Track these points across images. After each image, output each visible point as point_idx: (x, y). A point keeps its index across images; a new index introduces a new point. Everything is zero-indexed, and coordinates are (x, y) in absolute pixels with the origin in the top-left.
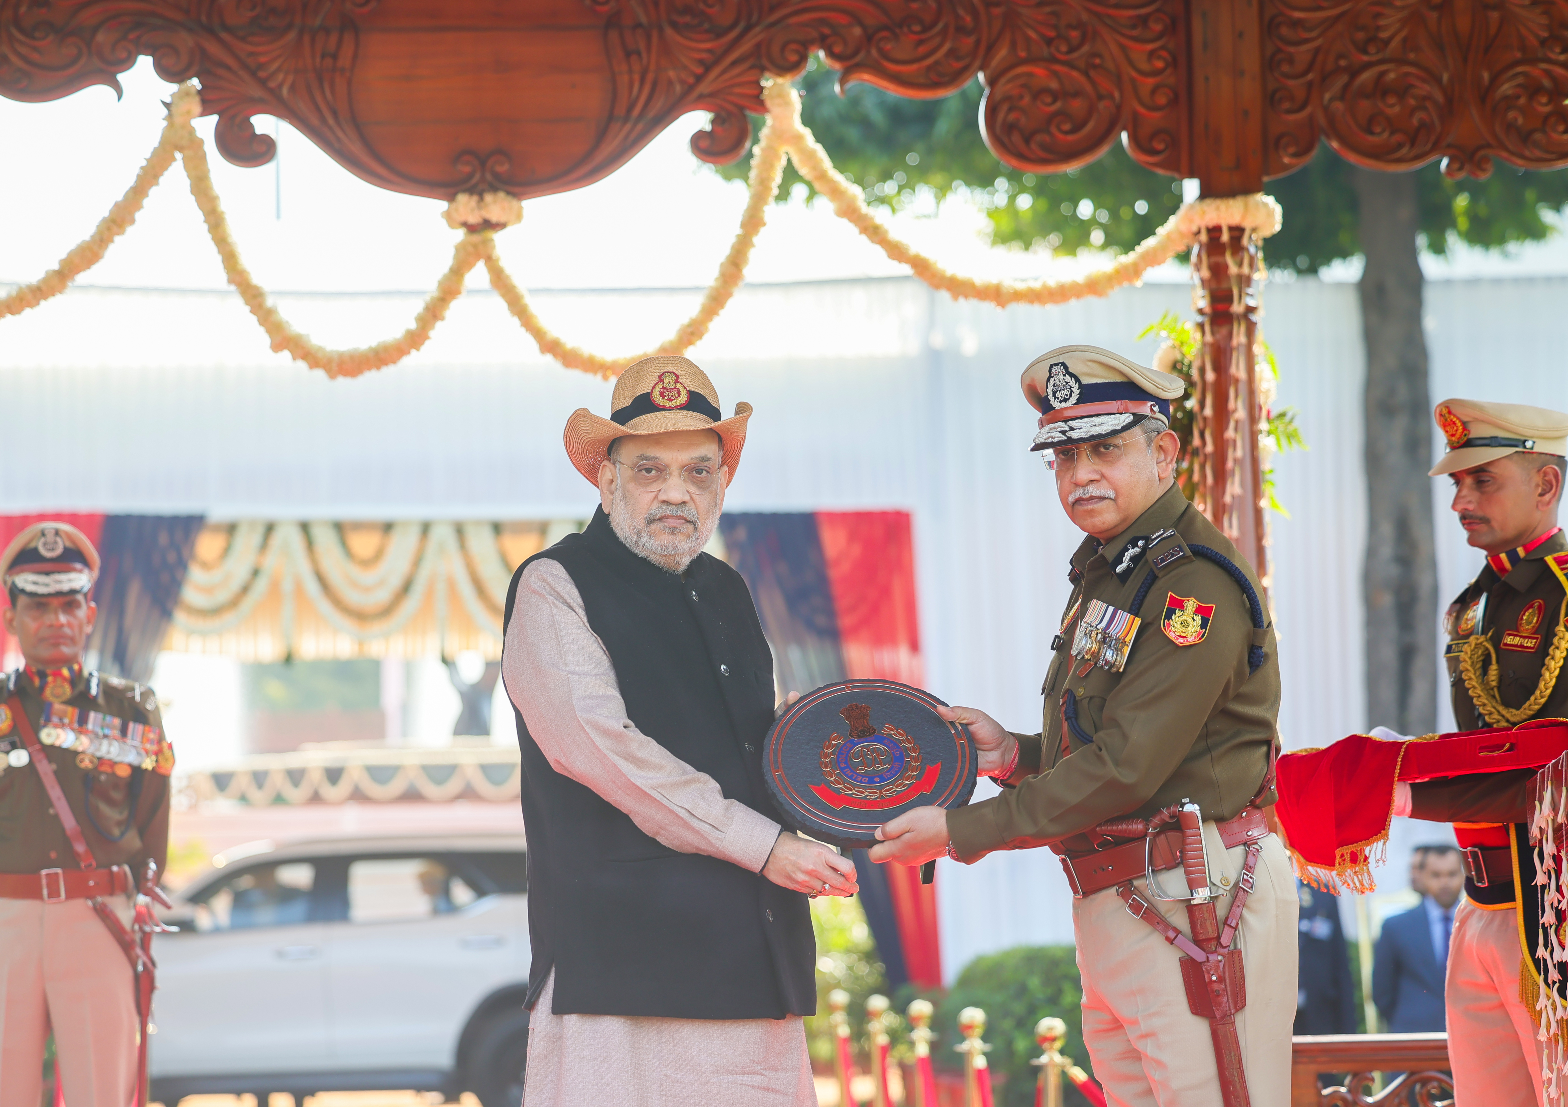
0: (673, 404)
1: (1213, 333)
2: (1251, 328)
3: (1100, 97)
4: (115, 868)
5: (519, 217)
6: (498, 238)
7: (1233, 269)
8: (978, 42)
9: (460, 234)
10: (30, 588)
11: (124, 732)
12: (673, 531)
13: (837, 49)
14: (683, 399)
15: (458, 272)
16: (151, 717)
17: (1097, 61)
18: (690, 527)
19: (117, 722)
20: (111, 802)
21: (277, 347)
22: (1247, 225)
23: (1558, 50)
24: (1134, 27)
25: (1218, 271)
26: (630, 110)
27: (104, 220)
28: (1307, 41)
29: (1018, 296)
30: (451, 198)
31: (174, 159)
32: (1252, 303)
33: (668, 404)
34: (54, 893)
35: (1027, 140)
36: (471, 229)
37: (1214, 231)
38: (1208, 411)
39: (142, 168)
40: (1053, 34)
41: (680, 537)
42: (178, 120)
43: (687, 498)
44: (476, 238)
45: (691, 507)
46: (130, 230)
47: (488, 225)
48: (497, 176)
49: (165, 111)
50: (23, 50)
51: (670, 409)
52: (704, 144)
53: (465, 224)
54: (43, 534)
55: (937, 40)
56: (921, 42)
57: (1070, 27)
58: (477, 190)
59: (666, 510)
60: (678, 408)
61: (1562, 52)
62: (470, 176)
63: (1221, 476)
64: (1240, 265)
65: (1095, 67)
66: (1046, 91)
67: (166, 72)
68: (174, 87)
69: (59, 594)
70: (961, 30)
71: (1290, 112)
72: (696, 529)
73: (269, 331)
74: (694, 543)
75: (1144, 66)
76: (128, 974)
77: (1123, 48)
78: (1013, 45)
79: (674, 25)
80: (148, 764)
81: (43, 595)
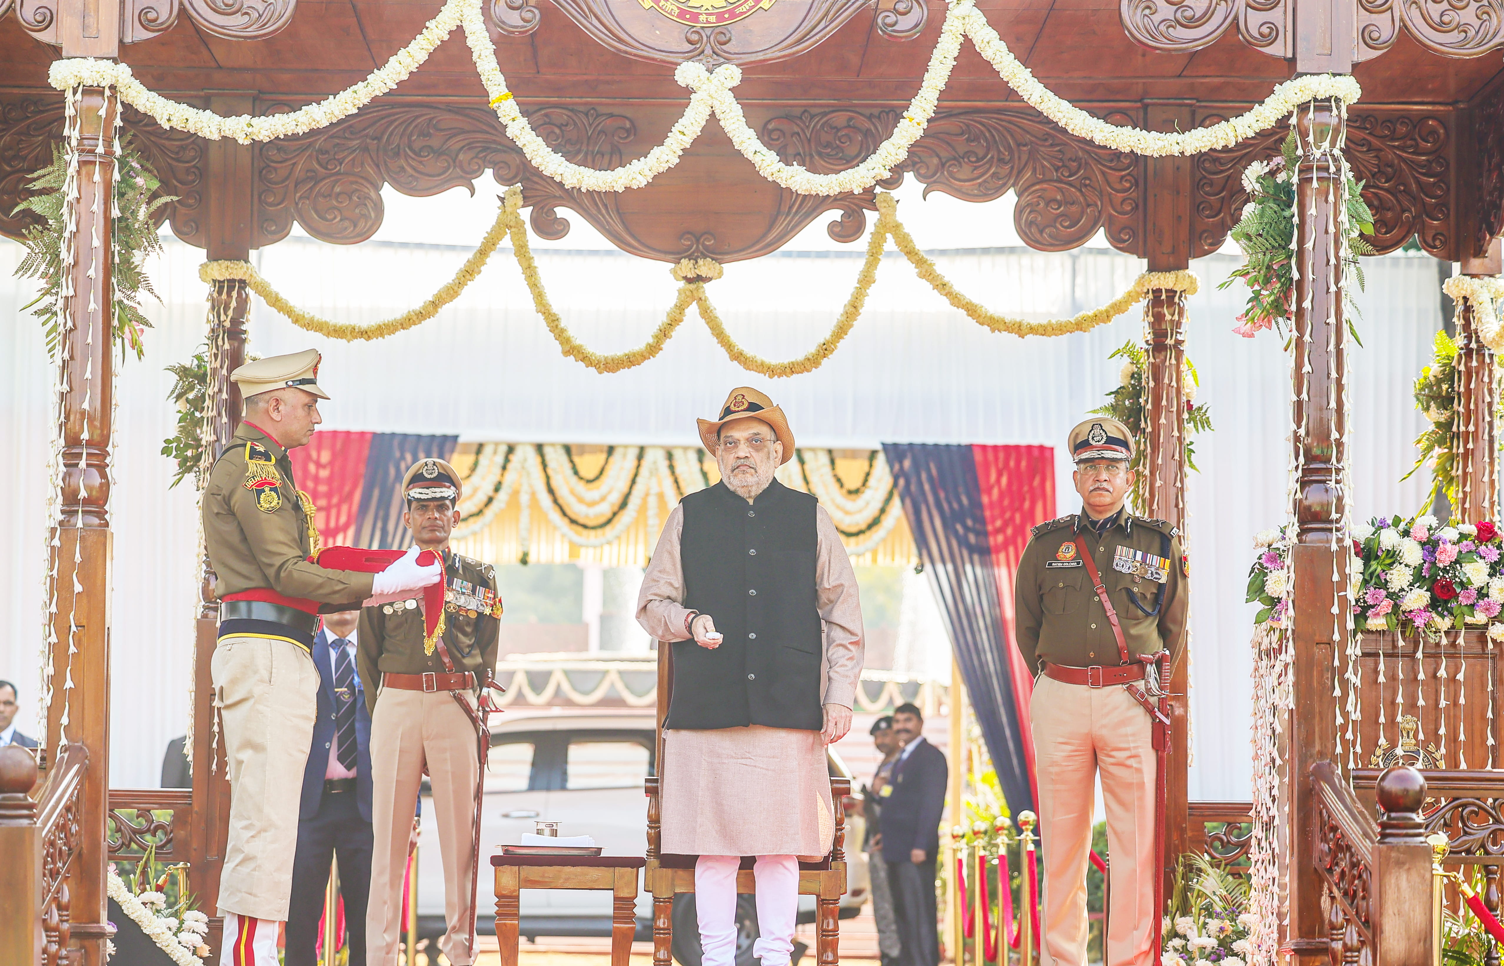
0: (740, 409)
1: (1154, 358)
2: (1179, 354)
3: (1088, 206)
4: (466, 673)
5: (720, 275)
6: (707, 286)
7: (1168, 317)
8: (1012, 168)
9: (682, 284)
10: (417, 496)
11: (474, 591)
12: (744, 472)
13: (923, 171)
14: (746, 405)
15: (680, 308)
16: (491, 583)
17: (1088, 182)
18: (753, 471)
19: (470, 585)
20: (465, 634)
21: (567, 353)
22: (1178, 289)
23: (1383, 180)
24: (1112, 161)
25: (1158, 318)
26: (791, 208)
27: (461, 270)
28: (1222, 171)
29: (1033, 330)
30: (678, 262)
31: (507, 233)
32: (1180, 338)
33: (737, 409)
34: (430, 687)
35: (1041, 232)
36: (689, 280)
37: (1157, 292)
38: (1149, 406)
39: (485, 238)
40: (1060, 164)
41: (748, 475)
42: (509, 209)
43: (748, 455)
44: (692, 286)
45: (751, 459)
46: (478, 278)
47: (699, 279)
48: (706, 248)
49: (500, 203)
50: (414, 164)
51: (738, 411)
52: (837, 229)
53: (685, 278)
54: (426, 465)
55: (987, 166)
56: (976, 168)
57: (1070, 159)
58: (694, 258)
59: (740, 462)
60: (742, 411)
61: (1386, 182)
62: (690, 247)
63: (1155, 448)
64: (1173, 315)
65: (1086, 186)
66: (1054, 200)
67: (501, 179)
68: (507, 188)
69: (434, 499)
70: (1001, 161)
71: (1208, 217)
72: (756, 472)
73: (561, 343)
74: (756, 479)
75: (1118, 186)
76: (475, 737)
77: (1103, 173)
78: (1034, 170)
79: (820, 154)
80: (488, 611)
81: (424, 500)
